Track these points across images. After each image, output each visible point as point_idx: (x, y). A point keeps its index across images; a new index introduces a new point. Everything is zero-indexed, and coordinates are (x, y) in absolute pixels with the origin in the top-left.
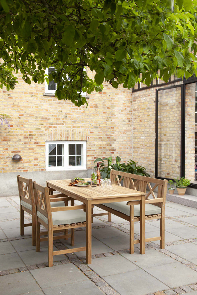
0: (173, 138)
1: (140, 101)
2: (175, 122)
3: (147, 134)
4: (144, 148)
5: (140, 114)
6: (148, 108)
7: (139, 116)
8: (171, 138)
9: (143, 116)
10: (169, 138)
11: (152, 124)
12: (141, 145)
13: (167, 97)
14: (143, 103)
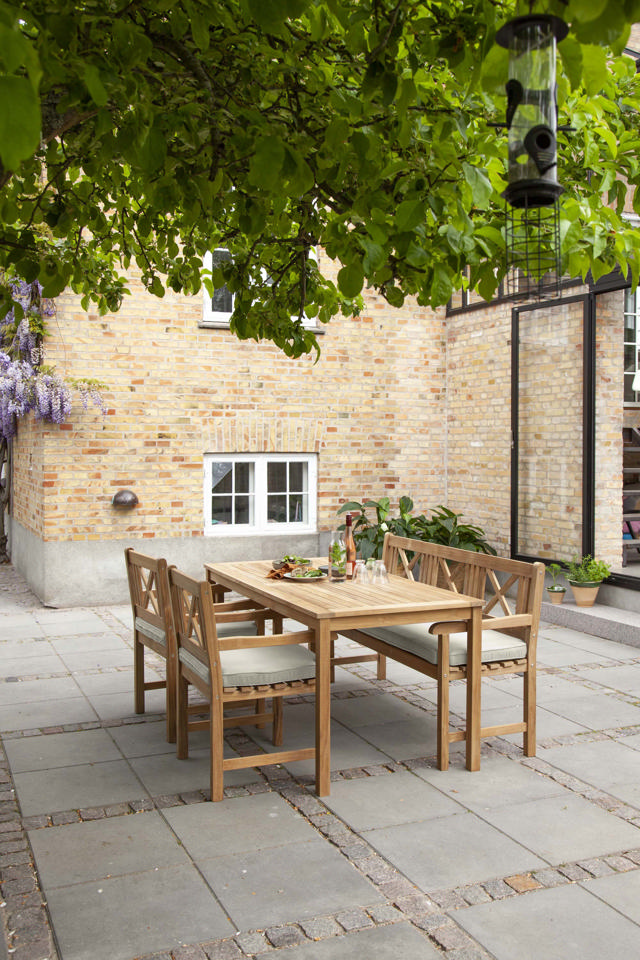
0: (561, 444)
1: (467, 340)
2: (565, 399)
3: (488, 433)
4: (479, 472)
5: (467, 377)
6: (492, 362)
7: (464, 384)
8: (555, 444)
9: (477, 383)
10: (550, 444)
12: (469, 464)
14: (477, 346)
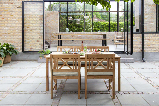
0: (35, 29)
3: (10, 26)
4: (7, 35)
5: (2, 14)
6: (11, 11)
9: (6, 15)
10: (32, 29)
11: (16, 21)
12: (3, 33)
14: (6, 7)
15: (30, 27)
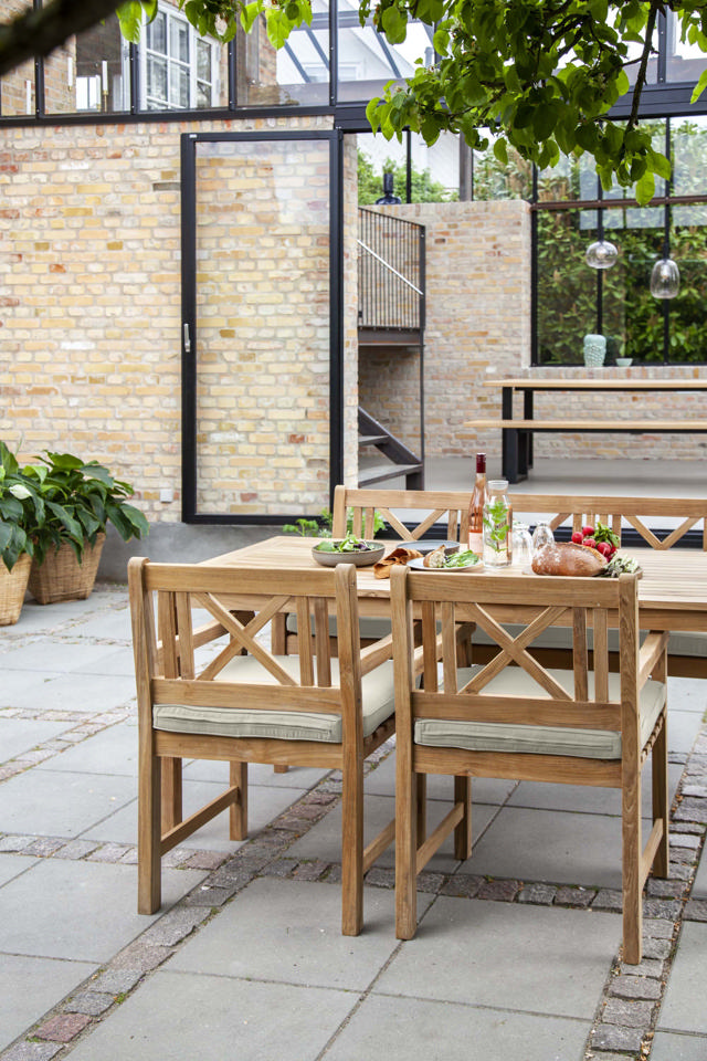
0: (277, 344)
1: (49, 174)
2: (286, 279)
3: (107, 327)
4: (85, 391)
5: (49, 235)
6: (114, 214)
7: (42, 246)
8: (265, 345)
9: (76, 246)
10: (253, 345)
11: (141, 286)
12: (59, 378)
13: (237, 174)
14: (75, 184)
15: (241, 331)
